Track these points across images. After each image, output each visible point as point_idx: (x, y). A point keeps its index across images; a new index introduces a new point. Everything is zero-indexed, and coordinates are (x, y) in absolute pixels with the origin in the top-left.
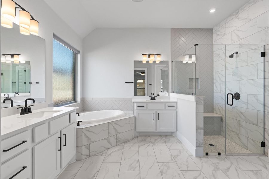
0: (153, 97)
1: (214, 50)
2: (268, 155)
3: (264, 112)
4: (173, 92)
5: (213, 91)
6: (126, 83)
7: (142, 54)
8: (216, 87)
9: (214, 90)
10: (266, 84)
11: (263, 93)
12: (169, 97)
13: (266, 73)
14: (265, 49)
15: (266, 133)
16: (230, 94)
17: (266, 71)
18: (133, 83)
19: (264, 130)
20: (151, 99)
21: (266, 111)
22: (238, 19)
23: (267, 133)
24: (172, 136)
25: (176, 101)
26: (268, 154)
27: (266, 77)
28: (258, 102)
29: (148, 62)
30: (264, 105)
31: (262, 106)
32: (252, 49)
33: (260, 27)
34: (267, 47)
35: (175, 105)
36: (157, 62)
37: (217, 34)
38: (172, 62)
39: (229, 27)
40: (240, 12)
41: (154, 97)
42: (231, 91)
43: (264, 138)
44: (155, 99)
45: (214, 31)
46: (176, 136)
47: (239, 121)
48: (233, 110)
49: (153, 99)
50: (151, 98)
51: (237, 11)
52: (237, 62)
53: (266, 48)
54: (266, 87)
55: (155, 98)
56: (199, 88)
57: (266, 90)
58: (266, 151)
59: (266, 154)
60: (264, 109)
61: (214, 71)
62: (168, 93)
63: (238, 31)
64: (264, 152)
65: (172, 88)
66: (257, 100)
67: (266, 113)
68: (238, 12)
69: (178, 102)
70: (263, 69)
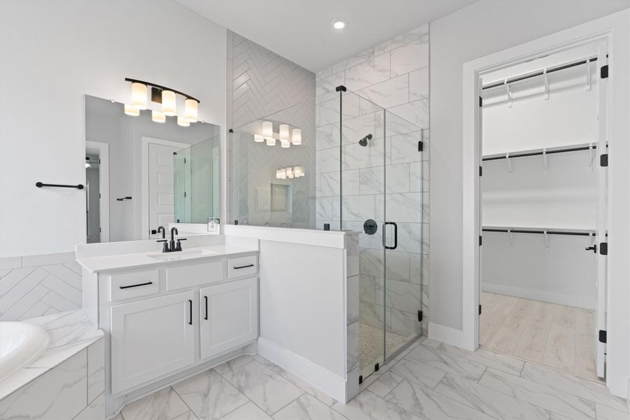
0: (173, 243)
1: (317, 124)
2: (427, 333)
3: (422, 254)
4: (236, 223)
5: (315, 216)
6: (39, 185)
7: (127, 79)
8: (323, 208)
9: (317, 215)
10: (424, 203)
11: (419, 221)
12: (222, 238)
13: (424, 181)
14: (422, 137)
15: (423, 293)
16: (391, 223)
17: (424, 177)
18: (80, 187)
19: (422, 289)
20: (166, 250)
21: (424, 253)
22: (374, 66)
23: (426, 294)
24: (243, 356)
25: (256, 249)
26: (427, 331)
27: (424, 191)
28: (411, 237)
29: (147, 113)
30: (422, 243)
31: (418, 245)
32: (401, 134)
33: (415, 94)
34: (426, 133)
35: (252, 260)
36: (183, 122)
37: (326, 89)
38: (231, 131)
39: (353, 79)
40: (376, 54)
41: (176, 242)
42: (359, 217)
43: (421, 303)
44: (179, 249)
45: (317, 79)
46: (258, 354)
47: (374, 277)
48: (362, 256)
49: (173, 249)
50: (166, 245)
51: (371, 50)
52: (370, 156)
53: (424, 135)
54: (425, 208)
55: (179, 244)
56: (291, 211)
57: (425, 214)
58: (424, 326)
59: (424, 333)
60: (422, 250)
61: (318, 171)
62: (219, 225)
63: (373, 91)
64: (421, 329)
65: (230, 211)
66: (410, 233)
67: (425, 256)
68: (373, 52)
69: (262, 250)
70: (419, 175)
